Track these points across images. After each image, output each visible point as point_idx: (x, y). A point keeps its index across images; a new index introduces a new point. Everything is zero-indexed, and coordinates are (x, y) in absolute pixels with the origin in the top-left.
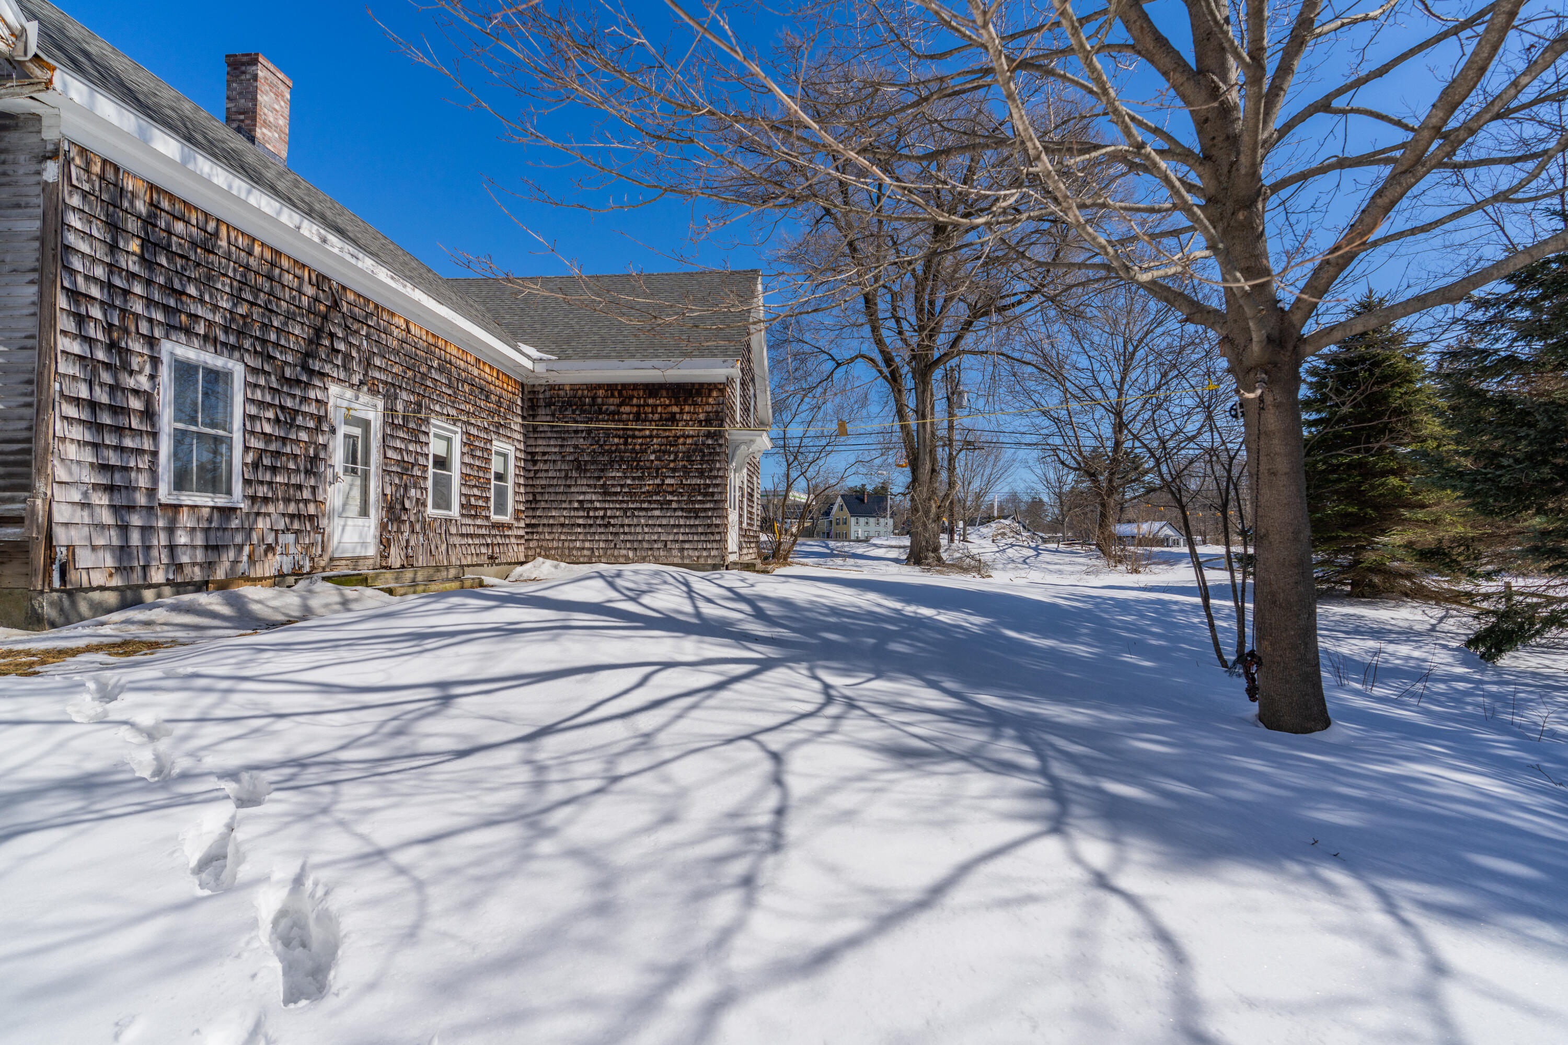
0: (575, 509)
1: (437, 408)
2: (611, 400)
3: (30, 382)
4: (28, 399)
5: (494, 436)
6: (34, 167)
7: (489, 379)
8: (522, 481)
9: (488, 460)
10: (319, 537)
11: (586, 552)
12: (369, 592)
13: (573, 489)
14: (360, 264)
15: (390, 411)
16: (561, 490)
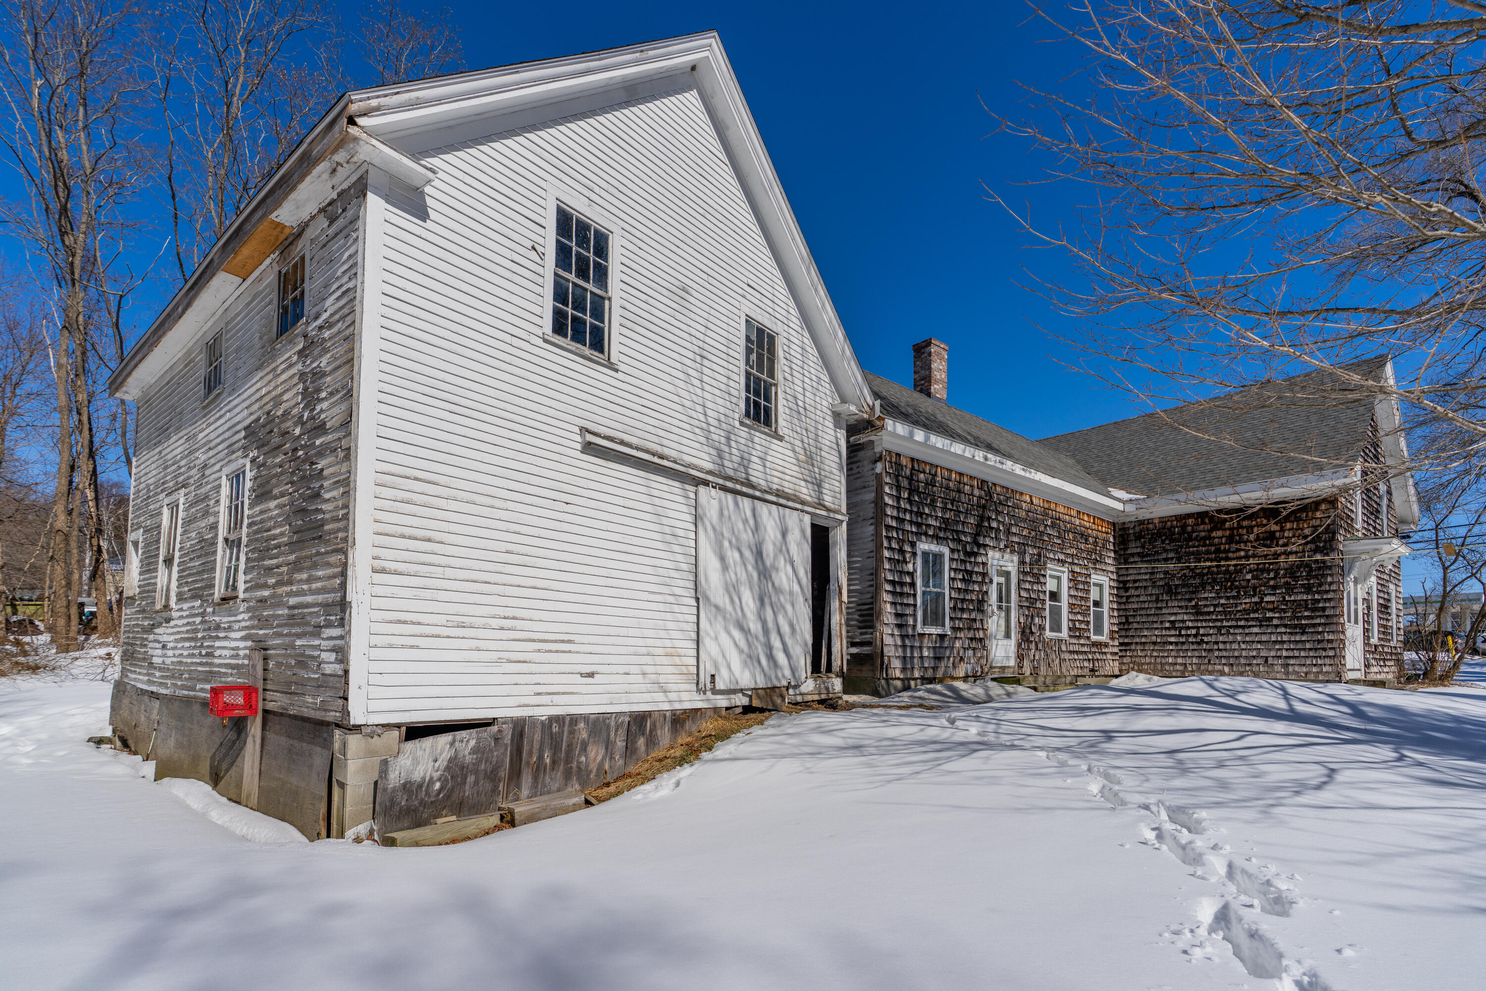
0: (1166, 629)
1: (1052, 556)
2: (1202, 527)
3: (872, 574)
4: (871, 583)
5: (1092, 571)
6: (871, 466)
7: (1087, 525)
8: (1115, 606)
9: (1088, 591)
10: (985, 653)
11: (1178, 667)
12: (1020, 689)
13: (1164, 611)
14: (1004, 467)
15: (1022, 562)
16: (1153, 612)
